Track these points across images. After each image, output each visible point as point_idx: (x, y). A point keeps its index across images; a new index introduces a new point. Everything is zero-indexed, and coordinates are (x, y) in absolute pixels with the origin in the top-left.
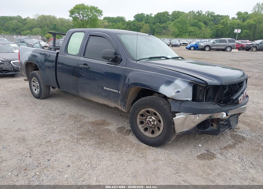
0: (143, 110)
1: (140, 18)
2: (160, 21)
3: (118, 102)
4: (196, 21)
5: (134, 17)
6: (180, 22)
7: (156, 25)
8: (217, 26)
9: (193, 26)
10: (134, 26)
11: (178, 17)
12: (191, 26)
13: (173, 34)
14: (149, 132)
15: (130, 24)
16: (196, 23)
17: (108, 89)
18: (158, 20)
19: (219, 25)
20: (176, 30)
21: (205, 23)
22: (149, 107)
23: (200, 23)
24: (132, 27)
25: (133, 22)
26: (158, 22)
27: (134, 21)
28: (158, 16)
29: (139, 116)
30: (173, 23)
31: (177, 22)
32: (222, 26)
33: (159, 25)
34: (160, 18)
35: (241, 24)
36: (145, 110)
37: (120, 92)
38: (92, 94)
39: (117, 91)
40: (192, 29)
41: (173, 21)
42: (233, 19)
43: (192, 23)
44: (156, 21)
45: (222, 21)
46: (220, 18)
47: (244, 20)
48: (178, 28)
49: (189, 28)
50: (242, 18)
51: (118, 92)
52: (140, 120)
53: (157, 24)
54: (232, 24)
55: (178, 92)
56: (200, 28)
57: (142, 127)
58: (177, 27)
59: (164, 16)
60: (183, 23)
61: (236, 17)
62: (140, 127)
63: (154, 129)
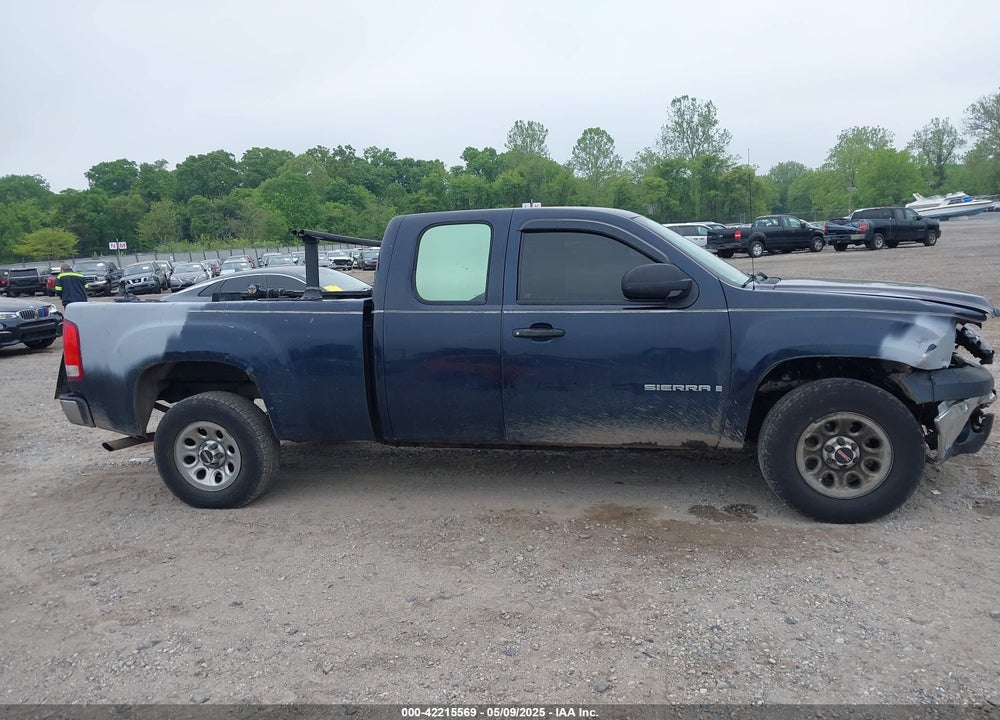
0: (815, 426)
1: (117, 181)
2: (203, 186)
3: (710, 422)
4: (342, 181)
5: (89, 176)
6: (288, 186)
7: (193, 202)
8: (414, 196)
9: (335, 200)
10: (98, 212)
11: (273, 169)
12: (328, 200)
13: (270, 232)
14: (841, 483)
15: (78, 202)
16: (342, 188)
17: (666, 387)
18: (195, 184)
19: (420, 192)
20: (279, 218)
21: (372, 187)
22: (836, 412)
23: (355, 188)
24: (88, 218)
25: (90, 196)
26: (196, 192)
27: (92, 191)
28: (192, 170)
29: (801, 447)
30: (256, 192)
31: (275, 190)
32: (431, 194)
33: (203, 204)
34: (200, 178)
35: (487, 186)
36: (823, 422)
37: (719, 388)
38: (581, 418)
39: (708, 388)
40: (333, 209)
41: (255, 184)
42: (457, 170)
43: (327, 188)
44: (186, 187)
45: (425, 180)
46: (415, 168)
47: (490, 174)
48: (282, 210)
49: (322, 208)
50: (482, 166)
51: (713, 388)
52: (807, 458)
53: (192, 199)
54: (459, 187)
55: (932, 347)
56: (358, 204)
57: (817, 476)
58: (280, 206)
59: (215, 169)
60: (297, 188)
61: (464, 164)
62: (811, 477)
63: (854, 472)
